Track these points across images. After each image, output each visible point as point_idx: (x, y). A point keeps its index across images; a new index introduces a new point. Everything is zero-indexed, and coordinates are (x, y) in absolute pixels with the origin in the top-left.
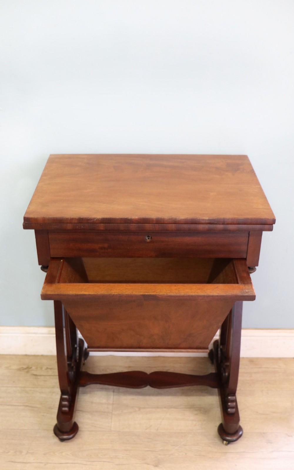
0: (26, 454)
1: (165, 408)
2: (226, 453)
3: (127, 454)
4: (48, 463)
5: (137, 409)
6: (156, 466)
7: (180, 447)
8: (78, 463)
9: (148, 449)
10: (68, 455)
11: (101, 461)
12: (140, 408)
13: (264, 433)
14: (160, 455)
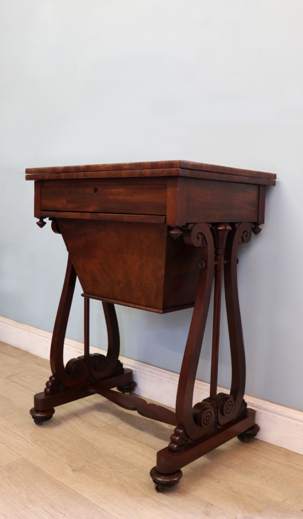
0: (5, 419)
1: (146, 445)
2: (148, 496)
3: (66, 453)
4: (9, 429)
5: (121, 435)
6: (74, 471)
7: (114, 471)
8: (25, 439)
9: (86, 459)
10: (27, 432)
11: (41, 446)
12: (124, 435)
13: (211, 505)
14: (89, 467)
